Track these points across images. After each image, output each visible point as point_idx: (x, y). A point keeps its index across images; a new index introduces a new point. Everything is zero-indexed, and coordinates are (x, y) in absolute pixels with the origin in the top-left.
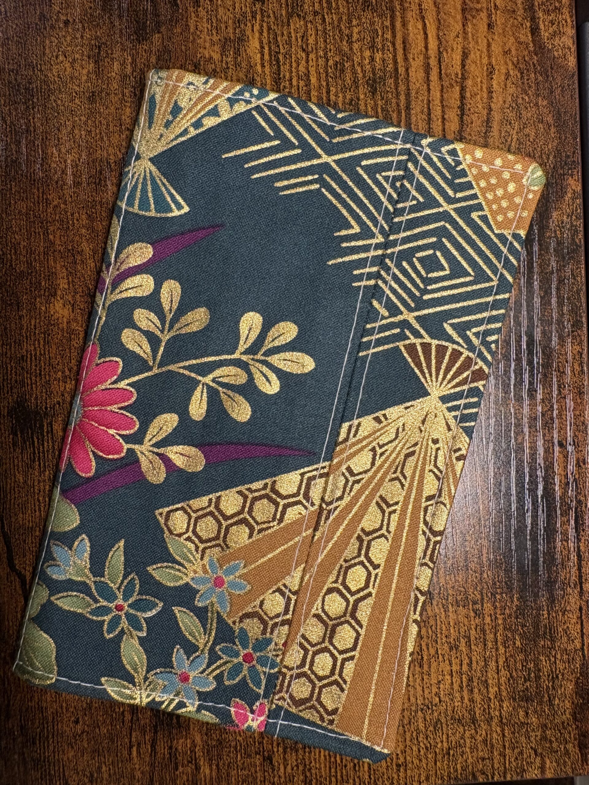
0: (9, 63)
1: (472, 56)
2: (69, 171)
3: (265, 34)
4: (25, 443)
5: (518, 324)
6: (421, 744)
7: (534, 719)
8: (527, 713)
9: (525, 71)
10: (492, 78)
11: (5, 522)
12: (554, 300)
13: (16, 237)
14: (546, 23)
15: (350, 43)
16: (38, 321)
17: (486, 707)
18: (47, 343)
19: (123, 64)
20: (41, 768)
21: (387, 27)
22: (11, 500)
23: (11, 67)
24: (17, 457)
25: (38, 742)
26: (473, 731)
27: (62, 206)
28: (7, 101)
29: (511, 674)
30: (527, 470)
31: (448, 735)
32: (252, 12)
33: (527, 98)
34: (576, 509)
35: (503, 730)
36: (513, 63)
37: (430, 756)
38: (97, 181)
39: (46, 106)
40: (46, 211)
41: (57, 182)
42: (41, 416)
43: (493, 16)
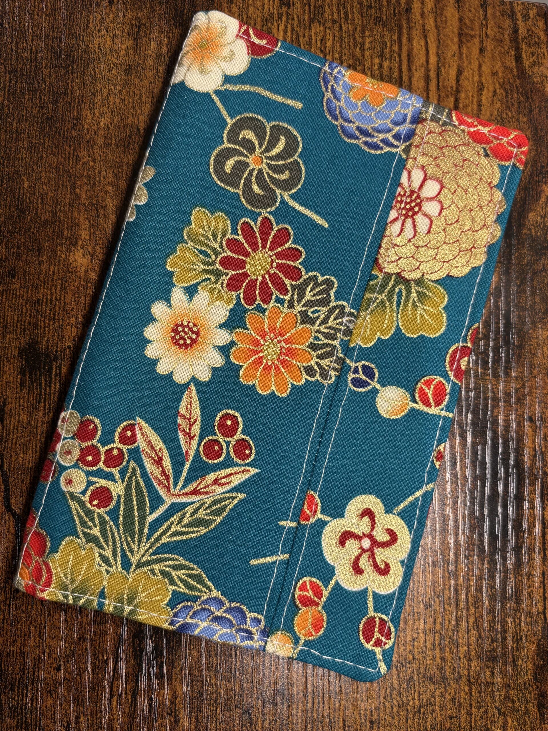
0: (53, 31)
1: (465, 73)
2: (101, 133)
3: (289, 34)
4: (32, 383)
5: (497, 307)
6: (395, 701)
7: (499, 679)
8: (493, 673)
9: (509, 91)
10: (481, 94)
11: (5, 461)
12: (528, 290)
13: (45, 188)
14: (528, 54)
15: (363, 50)
16: (56, 267)
17: (455, 665)
18: (64, 289)
19: (160, 44)
20: (18, 716)
21: (395, 41)
22: (13, 439)
23: (55, 34)
24: (24, 397)
25: (16, 688)
26: (443, 689)
27: (91, 163)
28: (49, 64)
29: (479, 634)
30: (500, 441)
31: (419, 693)
32: (279, 14)
33: (510, 114)
34: (542, 479)
35: (470, 690)
36: (499, 83)
37: (402, 713)
38: (126, 144)
39: (84, 73)
40: (76, 167)
41: (88, 141)
42: (51, 359)
43: (484, 43)
